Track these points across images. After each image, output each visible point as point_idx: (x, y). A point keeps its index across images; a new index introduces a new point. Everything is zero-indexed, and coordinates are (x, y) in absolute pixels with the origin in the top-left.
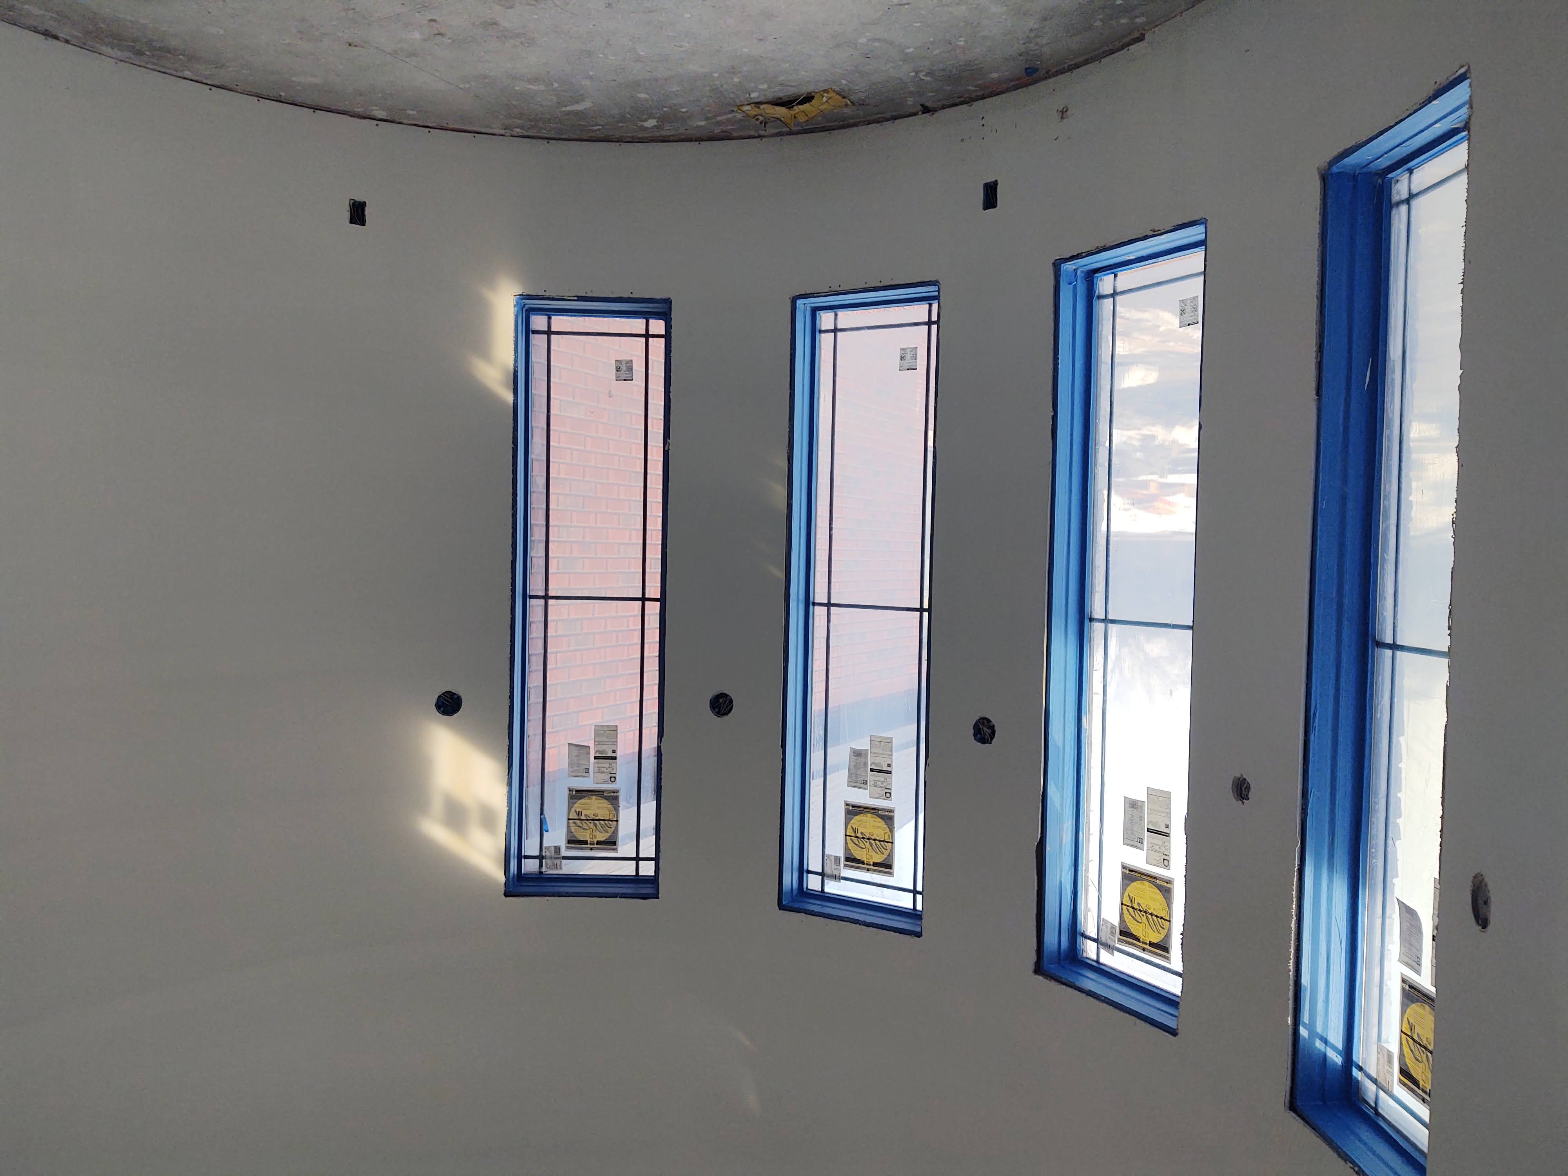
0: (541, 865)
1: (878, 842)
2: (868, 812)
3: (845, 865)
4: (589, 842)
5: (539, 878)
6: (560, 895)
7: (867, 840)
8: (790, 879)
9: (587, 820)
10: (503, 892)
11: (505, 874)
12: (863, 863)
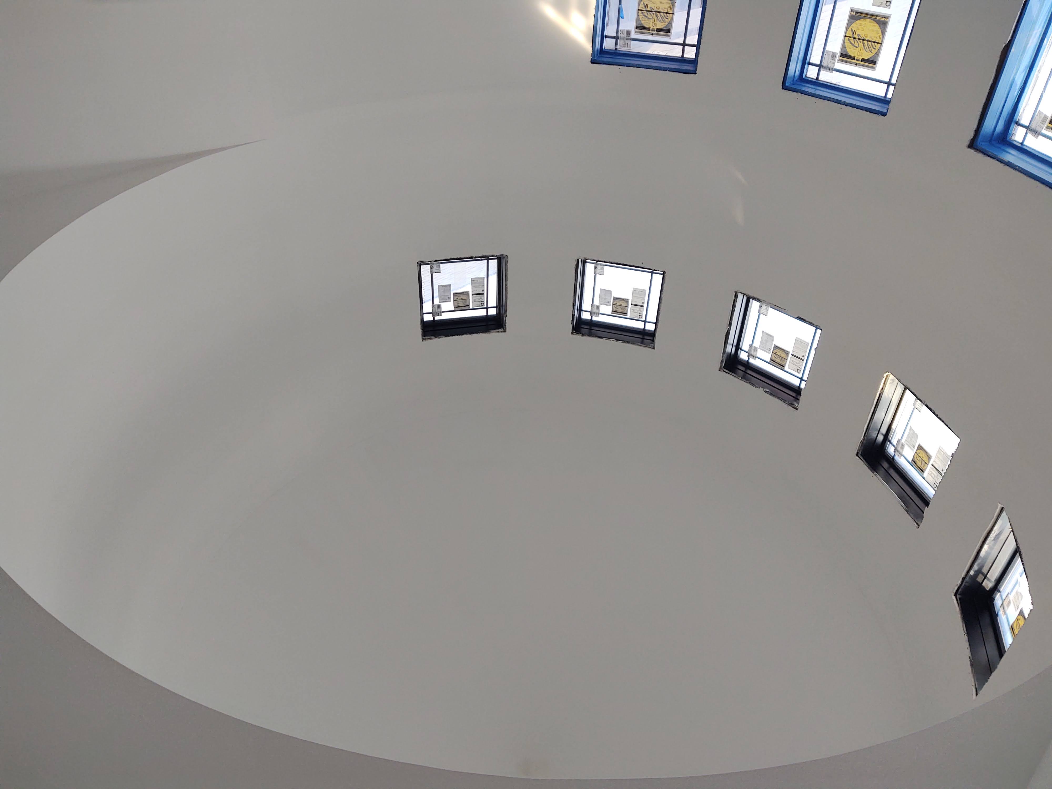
0: (616, 44)
1: (870, 43)
2: (867, 18)
3: (840, 60)
4: (651, 29)
5: (615, 53)
6: (628, 65)
7: (862, 41)
8: (794, 68)
9: (652, 11)
10: (590, 60)
11: (592, 47)
12: (853, 58)
